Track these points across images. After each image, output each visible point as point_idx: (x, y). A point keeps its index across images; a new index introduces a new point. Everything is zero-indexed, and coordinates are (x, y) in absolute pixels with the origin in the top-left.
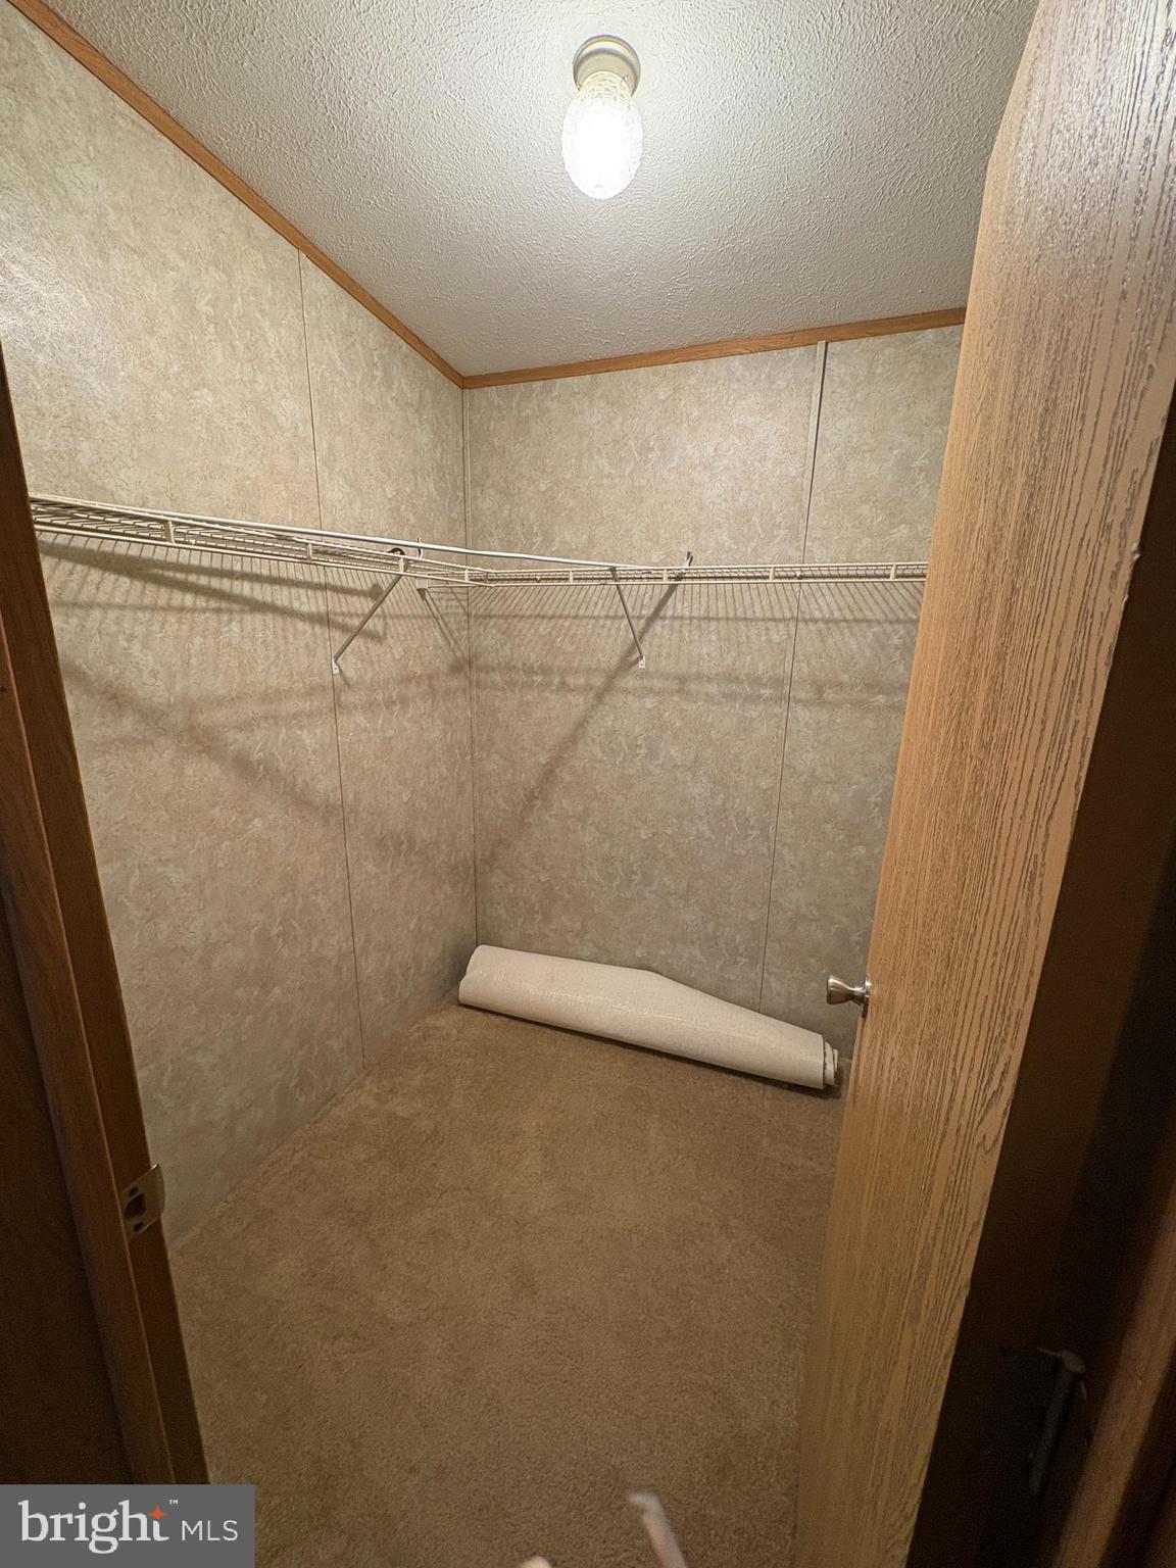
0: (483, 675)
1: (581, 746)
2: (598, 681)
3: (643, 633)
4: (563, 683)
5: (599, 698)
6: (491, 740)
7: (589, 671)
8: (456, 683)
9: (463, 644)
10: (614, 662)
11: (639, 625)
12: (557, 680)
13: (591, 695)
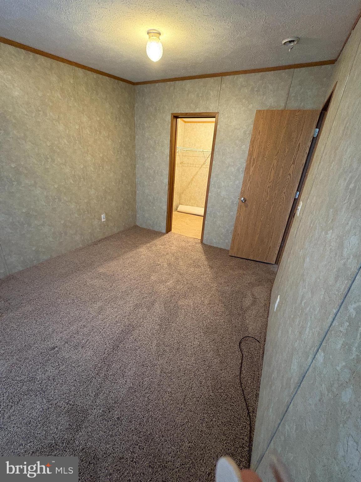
0: (184, 165)
1: (197, 176)
2: (200, 166)
3: (207, 159)
4: (195, 166)
5: (200, 168)
6: (184, 174)
7: (199, 165)
8: (181, 165)
9: (182, 160)
10: (203, 163)
11: (206, 158)
12: (194, 166)
13: (199, 168)
